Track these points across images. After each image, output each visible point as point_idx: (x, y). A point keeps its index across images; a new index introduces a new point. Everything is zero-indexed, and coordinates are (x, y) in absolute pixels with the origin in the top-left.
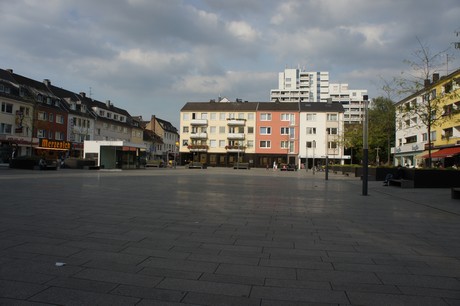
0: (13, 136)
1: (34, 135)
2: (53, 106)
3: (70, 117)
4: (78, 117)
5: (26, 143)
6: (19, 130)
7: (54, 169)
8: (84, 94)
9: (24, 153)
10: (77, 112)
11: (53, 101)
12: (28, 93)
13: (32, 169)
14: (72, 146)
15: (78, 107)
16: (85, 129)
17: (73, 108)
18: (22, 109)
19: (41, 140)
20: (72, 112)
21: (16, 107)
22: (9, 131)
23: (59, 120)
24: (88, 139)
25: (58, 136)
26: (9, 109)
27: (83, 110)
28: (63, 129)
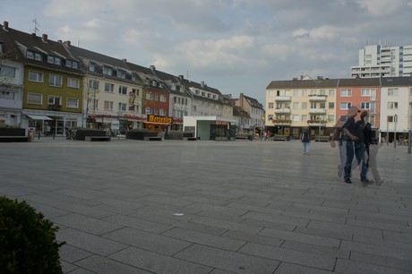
0: (128, 112)
1: (143, 112)
2: (157, 87)
3: (172, 96)
4: (178, 96)
5: (137, 118)
6: (132, 108)
7: (159, 139)
8: (182, 76)
9: (135, 127)
10: (177, 92)
11: (158, 84)
12: (138, 78)
13: (142, 139)
14: (173, 120)
15: (178, 87)
16: (184, 106)
17: (174, 88)
18: (134, 91)
19: (148, 116)
20: (173, 92)
21: (129, 89)
22: (124, 109)
23: (162, 99)
24: (186, 115)
25: (162, 113)
26: (124, 91)
27: (181, 90)
28: (166, 106)
